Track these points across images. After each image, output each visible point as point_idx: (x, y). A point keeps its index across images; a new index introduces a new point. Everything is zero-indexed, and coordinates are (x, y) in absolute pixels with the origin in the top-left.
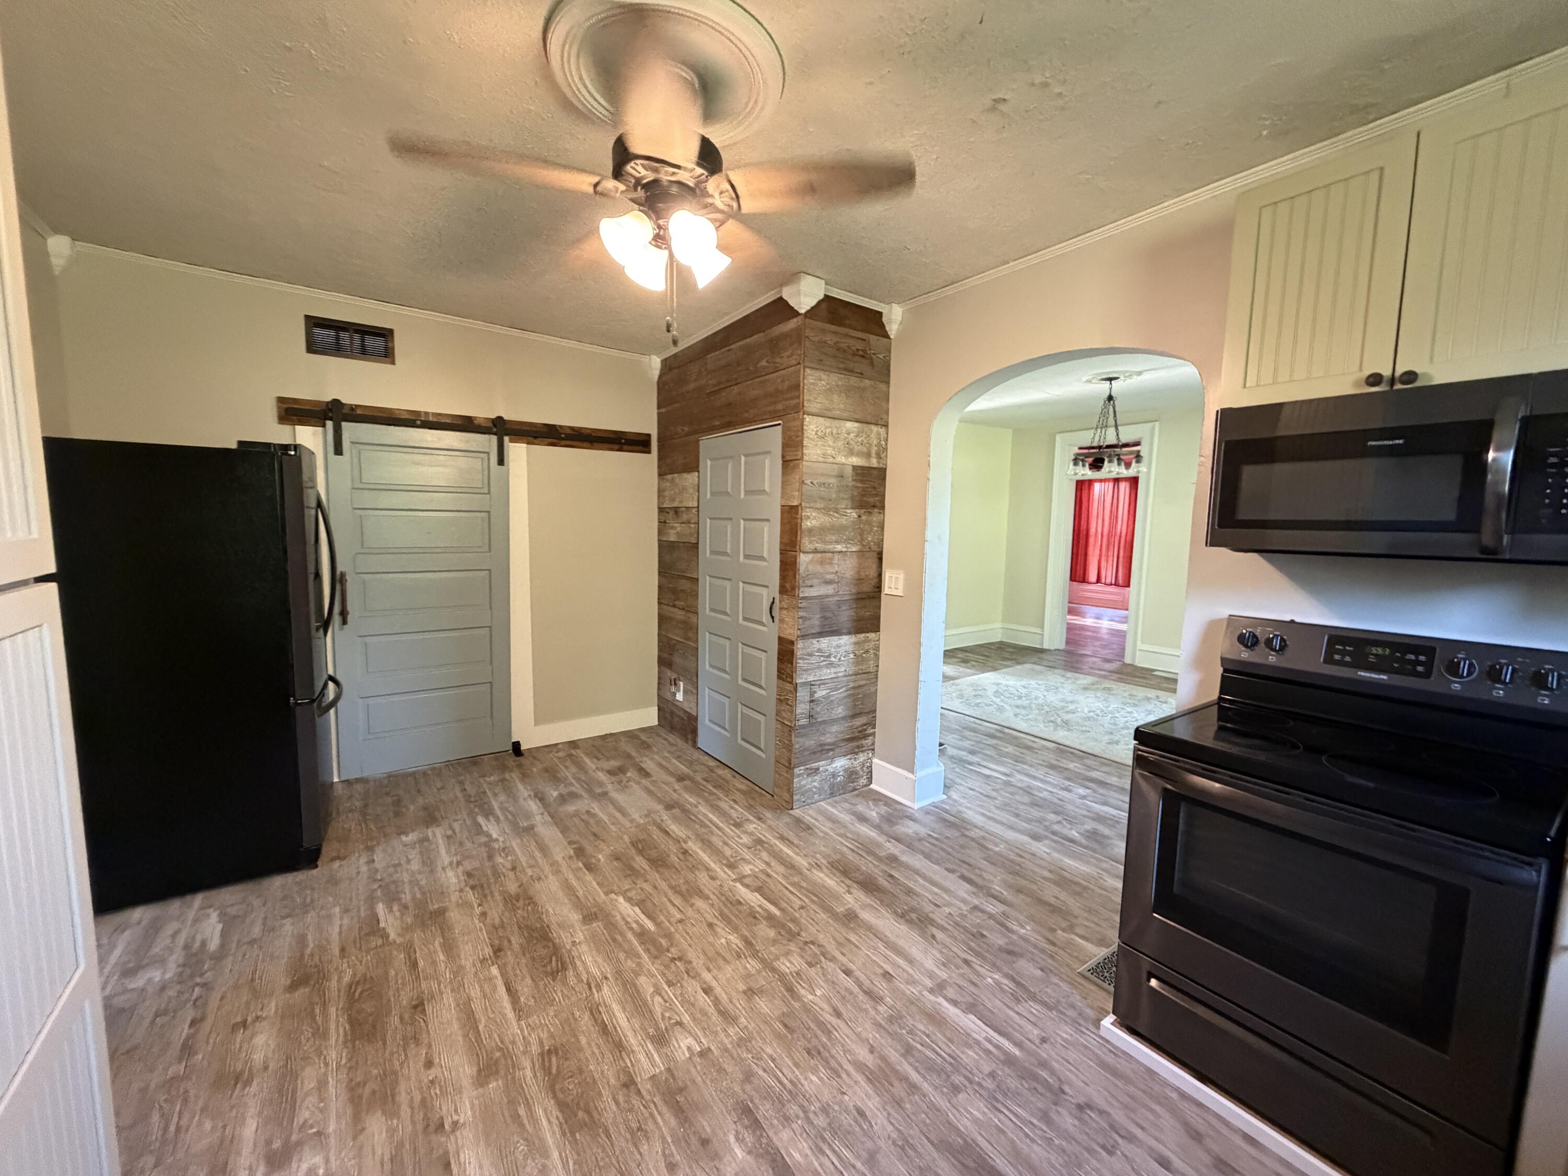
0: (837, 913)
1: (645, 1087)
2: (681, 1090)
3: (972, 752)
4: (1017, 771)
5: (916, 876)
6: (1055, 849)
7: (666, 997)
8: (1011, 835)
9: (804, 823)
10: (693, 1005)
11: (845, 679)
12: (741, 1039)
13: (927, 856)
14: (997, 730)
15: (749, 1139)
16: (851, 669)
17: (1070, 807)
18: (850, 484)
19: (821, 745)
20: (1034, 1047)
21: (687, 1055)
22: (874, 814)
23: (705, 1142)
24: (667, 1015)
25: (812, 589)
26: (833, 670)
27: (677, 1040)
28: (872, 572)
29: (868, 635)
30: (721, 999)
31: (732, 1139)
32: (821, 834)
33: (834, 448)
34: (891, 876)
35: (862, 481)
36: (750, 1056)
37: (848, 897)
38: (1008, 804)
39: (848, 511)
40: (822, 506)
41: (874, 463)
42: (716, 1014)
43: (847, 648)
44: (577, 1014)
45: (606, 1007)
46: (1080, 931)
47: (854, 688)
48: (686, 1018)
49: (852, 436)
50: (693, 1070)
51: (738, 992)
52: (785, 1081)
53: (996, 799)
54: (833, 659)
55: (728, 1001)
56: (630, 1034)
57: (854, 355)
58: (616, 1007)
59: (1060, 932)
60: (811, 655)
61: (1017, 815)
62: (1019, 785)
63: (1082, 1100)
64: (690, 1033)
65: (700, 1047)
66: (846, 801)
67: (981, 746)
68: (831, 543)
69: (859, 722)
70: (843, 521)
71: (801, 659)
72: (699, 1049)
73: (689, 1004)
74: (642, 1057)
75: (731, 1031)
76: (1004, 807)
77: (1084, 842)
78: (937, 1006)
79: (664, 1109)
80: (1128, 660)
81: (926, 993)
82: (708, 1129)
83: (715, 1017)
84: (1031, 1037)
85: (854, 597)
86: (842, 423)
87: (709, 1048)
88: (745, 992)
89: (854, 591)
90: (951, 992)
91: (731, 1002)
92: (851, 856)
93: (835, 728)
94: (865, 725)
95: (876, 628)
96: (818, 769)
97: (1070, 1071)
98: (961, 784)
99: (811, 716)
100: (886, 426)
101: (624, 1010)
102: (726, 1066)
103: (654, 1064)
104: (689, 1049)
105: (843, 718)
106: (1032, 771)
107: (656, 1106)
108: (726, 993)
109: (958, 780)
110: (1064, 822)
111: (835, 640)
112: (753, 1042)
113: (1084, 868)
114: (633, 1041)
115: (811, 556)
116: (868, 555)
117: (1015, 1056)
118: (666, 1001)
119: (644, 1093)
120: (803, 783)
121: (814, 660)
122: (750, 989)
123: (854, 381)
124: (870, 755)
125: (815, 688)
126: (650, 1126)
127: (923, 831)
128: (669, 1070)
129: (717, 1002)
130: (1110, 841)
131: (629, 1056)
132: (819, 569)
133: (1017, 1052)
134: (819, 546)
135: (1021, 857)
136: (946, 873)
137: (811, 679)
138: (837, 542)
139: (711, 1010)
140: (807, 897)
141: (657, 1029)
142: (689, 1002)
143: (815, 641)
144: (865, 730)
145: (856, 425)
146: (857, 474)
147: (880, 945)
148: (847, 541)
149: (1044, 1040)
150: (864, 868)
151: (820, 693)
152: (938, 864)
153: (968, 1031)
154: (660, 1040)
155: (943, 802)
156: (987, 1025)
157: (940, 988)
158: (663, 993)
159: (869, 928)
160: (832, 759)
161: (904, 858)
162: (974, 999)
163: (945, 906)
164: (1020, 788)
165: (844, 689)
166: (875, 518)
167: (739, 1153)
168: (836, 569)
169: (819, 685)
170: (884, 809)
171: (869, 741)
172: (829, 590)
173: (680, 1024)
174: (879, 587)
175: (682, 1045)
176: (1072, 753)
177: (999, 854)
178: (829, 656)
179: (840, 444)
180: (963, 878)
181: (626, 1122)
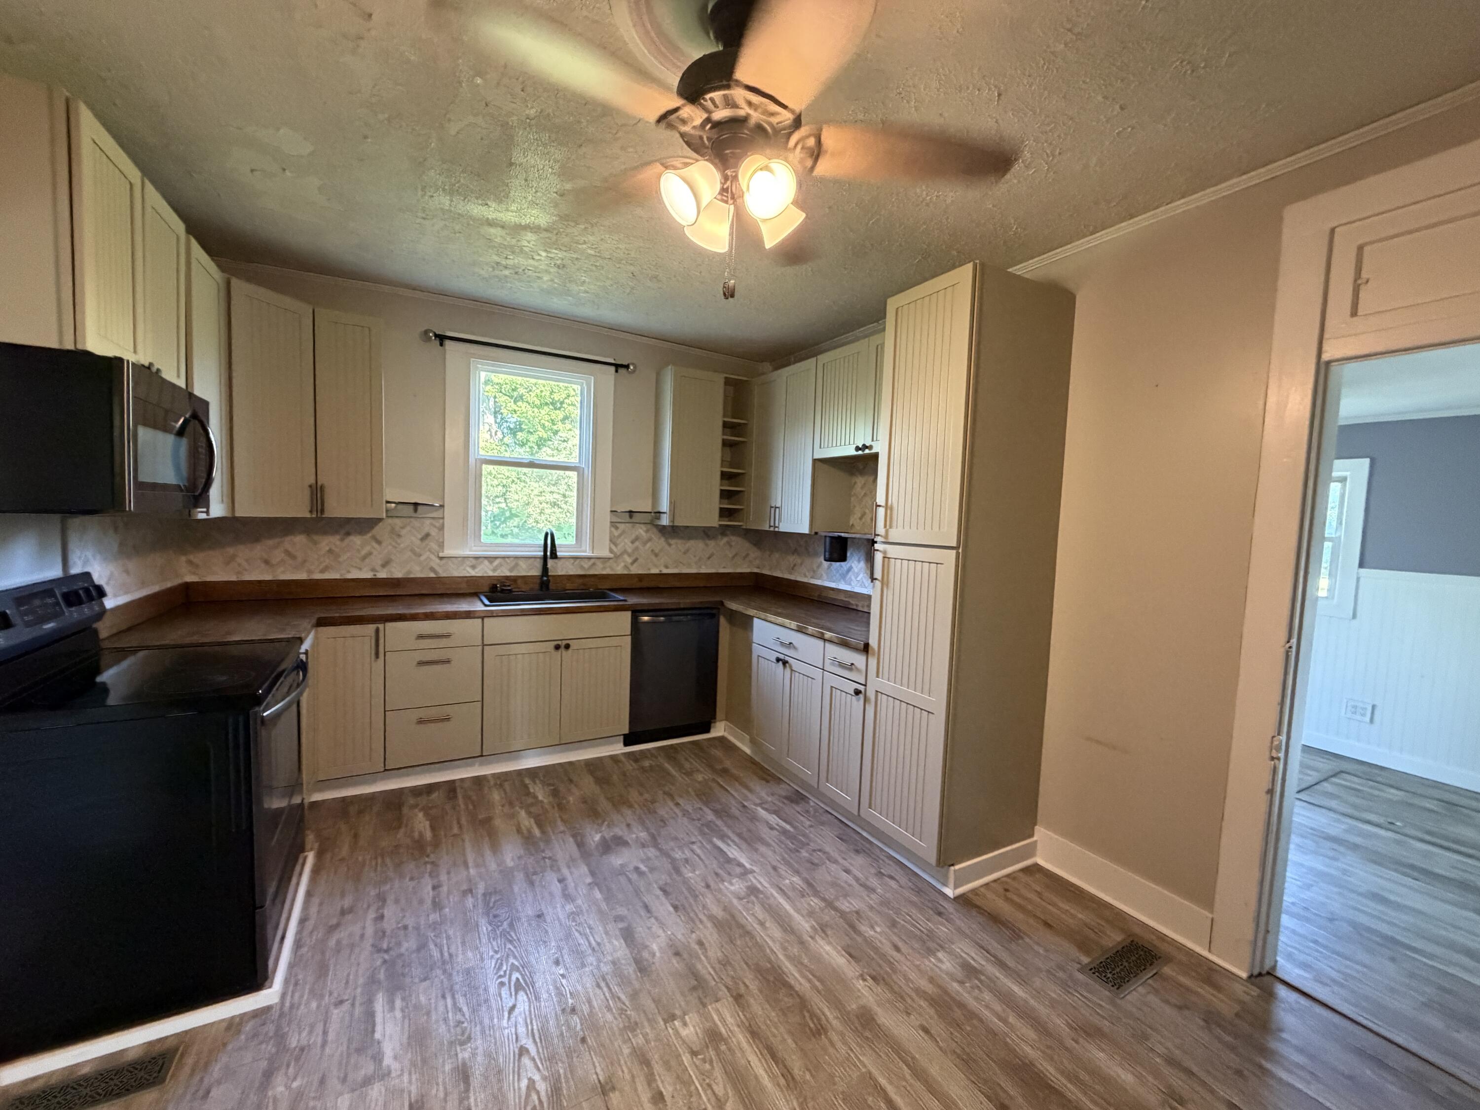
1: (723, 992)
2: (694, 989)
7: (709, 1092)
10: (678, 1077)
12: (633, 1030)
15: (645, 954)
21: (687, 1017)
23: (677, 954)
24: (707, 1066)
27: (697, 1034)
30: (645, 1083)
31: (658, 954)
36: (629, 1012)
42: (653, 1062)
44: (808, 1077)
45: (779, 1085)
48: (686, 1059)
50: (683, 1003)
51: (621, 1091)
52: (605, 989)
55: (637, 1080)
56: (745, 1045)
58: (766, 1081)
64: (684, 1042)
65: (674, 1025)
72: (676, 1022)
73: (684, 1081)
74: (730, 1020)
75: (640, 1040)
79: (707, 977)
82: (674, 961)
83: (655, 1058)
87: (666, 1021)
88: (613, 1089)
91: (633, 1077)
101: (756, 1077)
102: (653, 1006)
103: (717, 1011)
104: (685, 1024)
107: (714, 979)
108: (636, 1090)
112: (621, 1026)
114: (741, 1038)
118: (709, 1085)
119: (724, 988)
122: (604, 1093)
126: (717, 966)
128: (704, 1005)
129: (650, 1079)
131: (742, 1022)
139: (658, 1068)
141: (717, 1050)
142: (683, 1083)
154: (714, 1037)
156: (374, 1025)
158: (713, 1099)
167: (655, 947)
173: (694, 1053)
175: (692, 1029)
181: (735, 971)
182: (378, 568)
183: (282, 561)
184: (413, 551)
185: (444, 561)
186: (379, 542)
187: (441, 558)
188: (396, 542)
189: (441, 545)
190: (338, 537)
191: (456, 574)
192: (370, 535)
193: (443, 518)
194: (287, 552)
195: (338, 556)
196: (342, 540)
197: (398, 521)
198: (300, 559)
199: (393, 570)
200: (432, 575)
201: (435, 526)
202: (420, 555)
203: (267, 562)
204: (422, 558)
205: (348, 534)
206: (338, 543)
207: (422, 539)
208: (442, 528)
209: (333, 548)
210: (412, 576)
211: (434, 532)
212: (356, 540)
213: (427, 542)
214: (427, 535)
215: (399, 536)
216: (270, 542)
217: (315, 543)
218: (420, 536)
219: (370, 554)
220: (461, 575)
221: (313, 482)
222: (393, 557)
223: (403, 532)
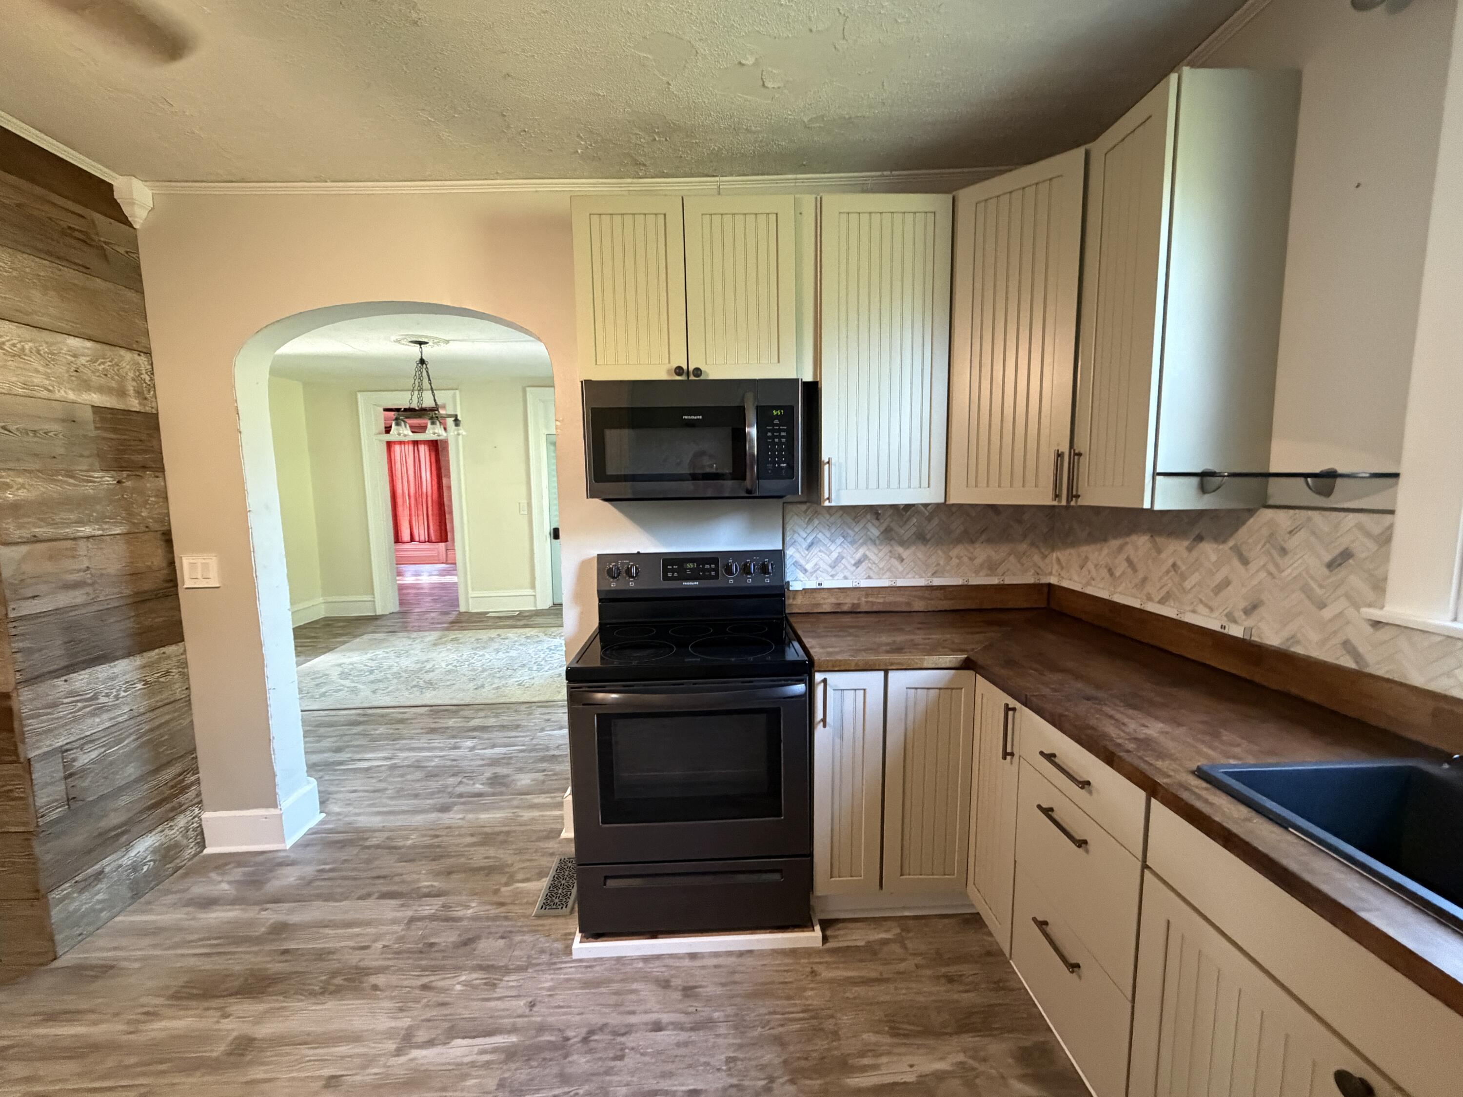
0: (217, 1059)
3: (338, 750)
4: (399, 750)
5: (321, 930)
6: (467, 811)
8: (418, 820)
9: (92, 967)
11: (132, 722)
13: (329, 897)
14: (359, 715)
16: (142, 705)
17: (466, 763)
18: (93, 433)
19: (100, 834)
20: (526, 1019)
22: (225, 886)
25: (35, 602)
26: (105, 716)
28: (158, 560)
29: (163, 650)
32: (136, 965)
33: (47, 376)
34: (286, 952)
35: (115, 430)
37: (227, 1024)
38: (402, 789)
39: (96, 475)
40: (37, 467)
41: (134, 404)
43: (128, 677)
46: (520, 876)
47: (152, 730)
49: (83, 360)
53: (386, 789)
54: (103, 700)
57: (63, 233)
59: (503, 889)
60: (54, 705)
61: (416, 796)
62: (406, 763)
63: (583, 1031)
66: (169, 892)
67: (346, 738)
68: (68, 525)
69: (168, 774)
70: (88, 490)
71: (32, 717)
76: (399, 794)
77: (490, 790)
78: (412, 1065)
80: (462, 609)
81: (394, 1061)
84: (520, 1012)
85: (129, 601)
86: (59, 337)
89: (127, 592)
90: (422, 1035)
92: (207, 965)
93: (125, 800)
94: (180, 775)
95: (179, 637)
96: (102, 872)
97: (565, 1014)
98: (337, 792)
99: (70, 800)
100: (148, 353)
105: (136, 781)
106: (415, 744)
109: (334, 789)
110: (464, 780)
111: (102, 671)
113: (499, 815)
115: (24, 549)
116: (146, 537)
117: (514, 1045)
120: (72, 908)
121: (62, 712)
123: (69, 274)
124: (197, 811)
125: (70, 755)
127: (309, 870)
130: (510, 779)
132: (48, 567)
133: (513, 1039)
134: (41, 531)
135: (437, 836)
136: (361, 903)
137: (60, 742)
138: (80, 522)
140: (144, 1074)
143: (59, 682)
144: (183, 780)
145: (89, 344)
146: (103, 420)
147: (305, 1051)
148: (101, 519)
149: (532, 1005)
150: (237, 968)
151: (84, 759)
152: (346, 899)
153: (458, 1060)
155: (322, 822)
156: (474, 1037)
157: (407, 1041)
159: (280, 1041)
160: (128, 845)
161: (295, 918)
162: (450, 1020)
163: (375, 941)
164: (408, 766)
165: (133, 737)
166: (150, 483)
168: (86, 564)
169: (81, 748)
170: (238, 873)
171: (191, 794)
172: (78, 597)
174: (172, 581)
176: (446, 710)
177: (414, 847)
178: (95, 697)
179: (61, 370)
180: (384, 896)
182: (1239, 615)
183: (1123, 573)
184: (1306, 590)
185: (1383, 635)
186: (1245, 562)
187: (1377, 624)
188: (1277, 565)
189: (1379, 586)
190: (1186, 543)
191: (1417, 679)
192: (1231, 543)
193: (1392, 512)
194: (1129, 560)
195: (1183, 577)
196: (1190, 549)
197: (1283, 518)
198: (1141, 575)
199: (1263, 625)
200: (1348, 662)
201: (1368, 534)
202: (1322, 606)
203: (1111, 572)
204: (1327, 613)
205: (1200, 538)
206: (1185, 554)
207: (1331, 565)
208: (1385, 539)
209: (1179, 563)
210: (1298, 650)
211: (1363, 547)
212: (1209, 551)
213: (1342, 572)
214: (1346, 555)
215: (1283, 551)
216: (1115, 543)
217: (1159, 551)
218: (1328, 558)
219: (1226, 583)
220: (1433, 687)
221: (1065, 448)
222: (1264, 597)
223: (1293, 543)
